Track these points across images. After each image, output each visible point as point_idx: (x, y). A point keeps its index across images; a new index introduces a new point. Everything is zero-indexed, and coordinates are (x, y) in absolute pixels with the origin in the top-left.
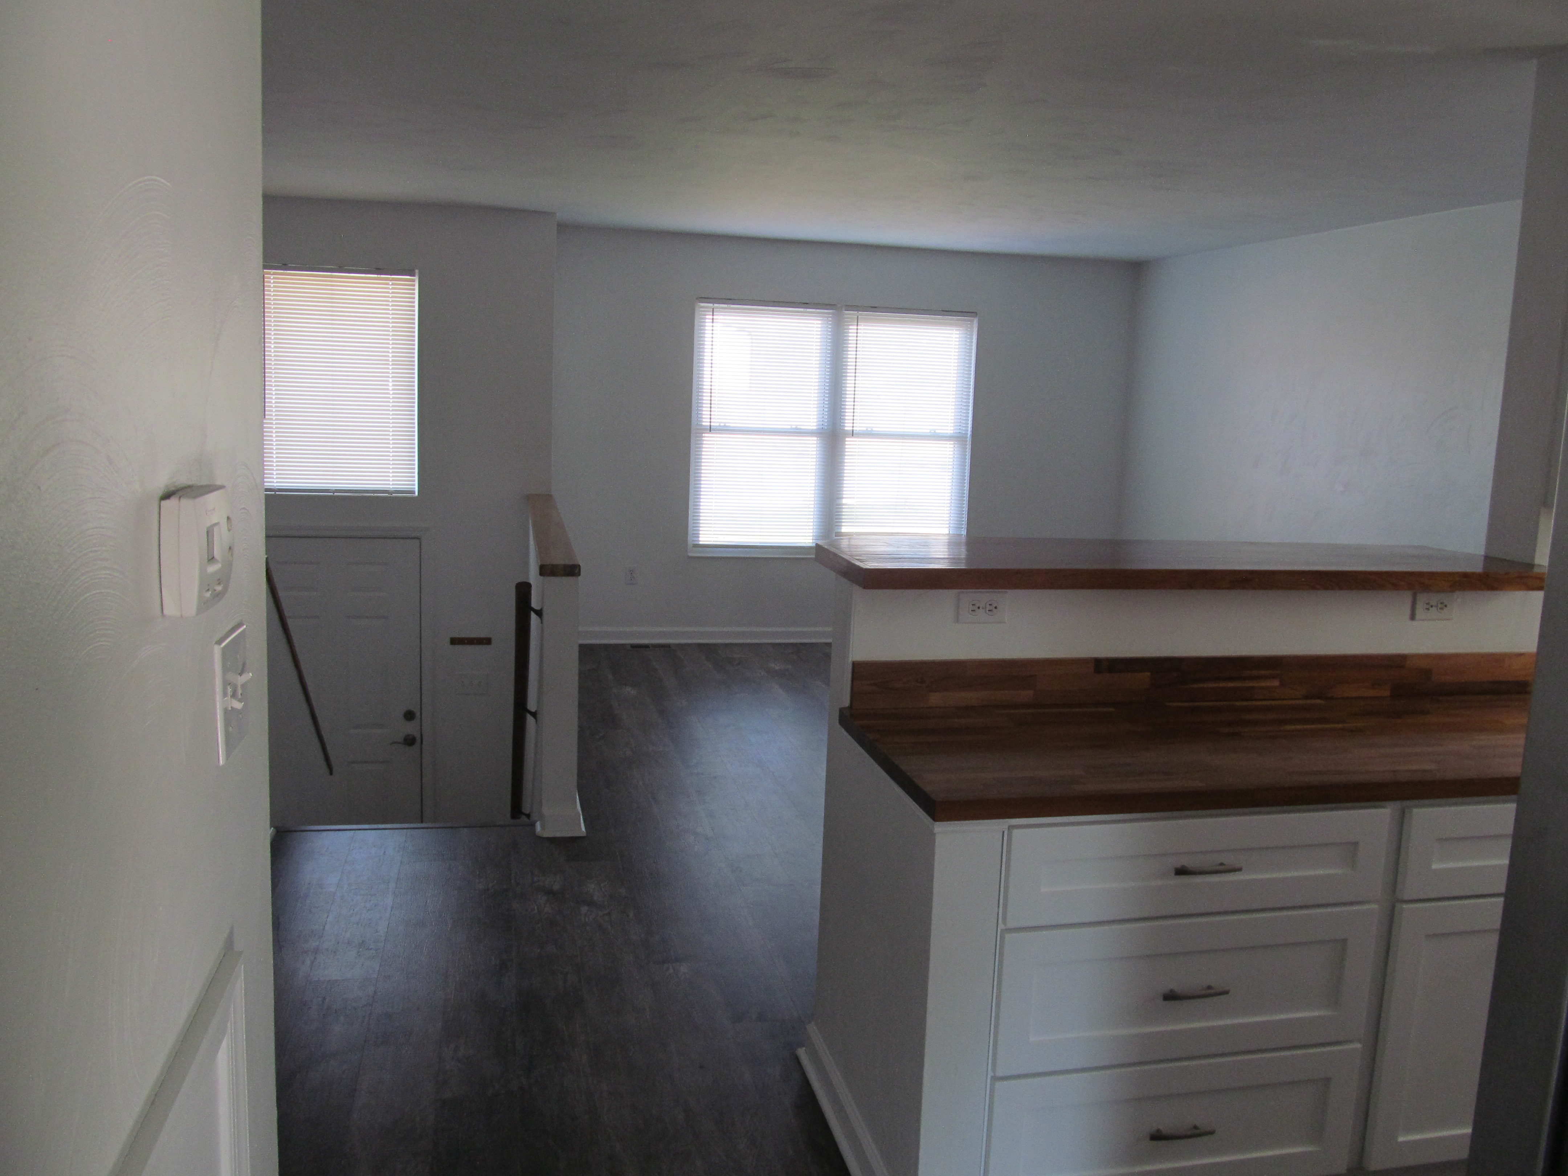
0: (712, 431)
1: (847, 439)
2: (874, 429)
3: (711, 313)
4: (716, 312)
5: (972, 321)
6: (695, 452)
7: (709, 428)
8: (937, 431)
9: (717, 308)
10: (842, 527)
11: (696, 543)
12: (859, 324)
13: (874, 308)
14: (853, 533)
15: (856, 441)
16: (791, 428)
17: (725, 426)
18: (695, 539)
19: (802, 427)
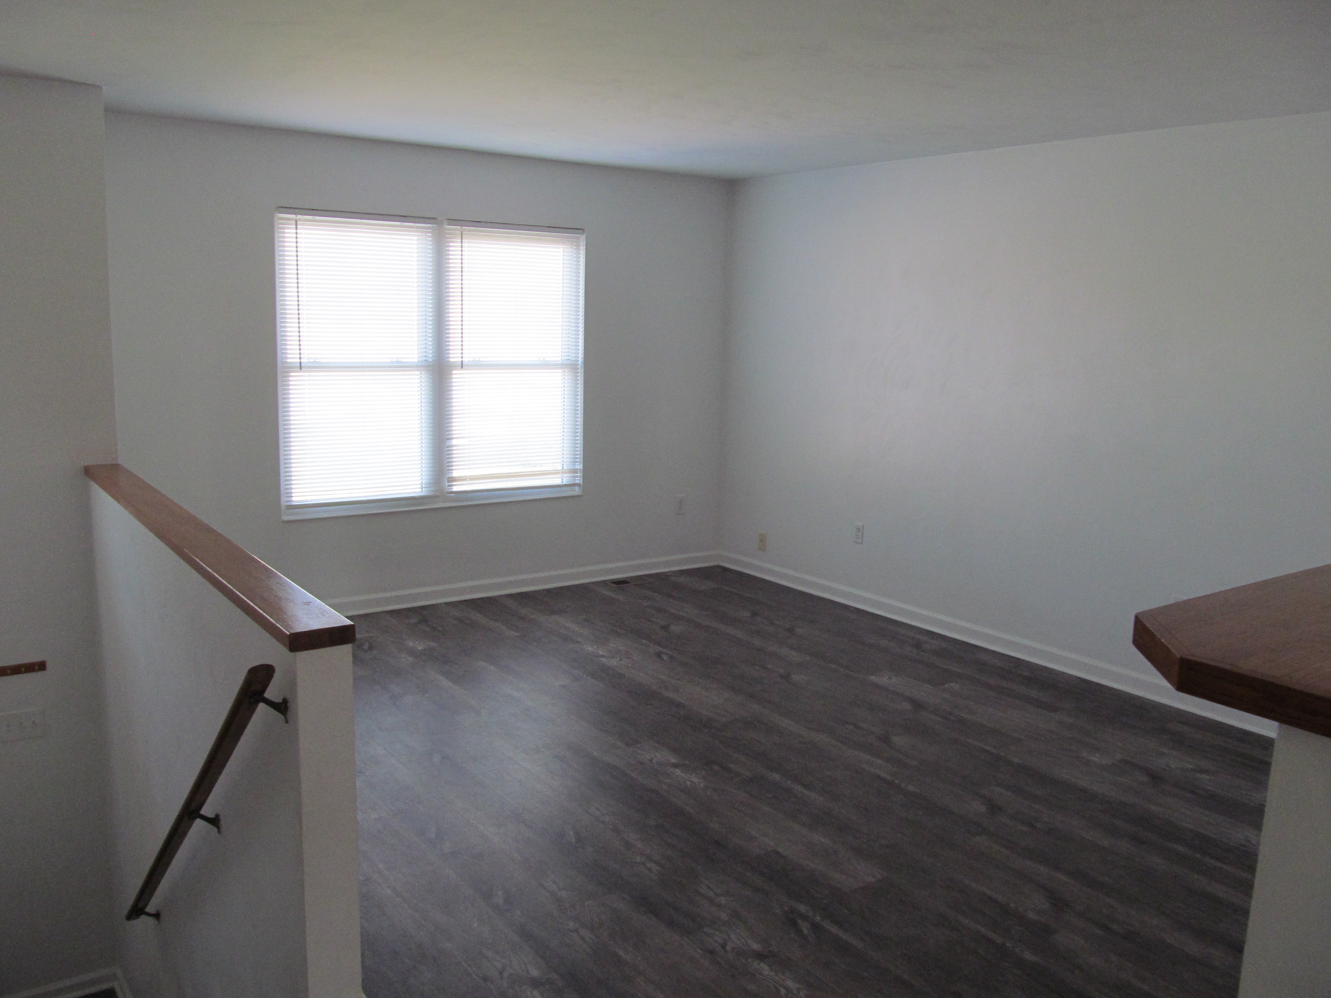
0: (303, 369)
1: (454, 372)
2: (481, 359)
3: (295, 226)
4: (300, 225)
5: (578, 238)
6: (283, 395)
7: (299, 365)
8: (546, 359)
9: (300, 220)
10: (454, 471)
11: (288, 504)
12: (463, 240)
13: (478, 223)
14: (466, 476)
15: (465, 374)
16: (392, 362)
17: (315, 362)
18: (289, 499)
19: (404, 360)
